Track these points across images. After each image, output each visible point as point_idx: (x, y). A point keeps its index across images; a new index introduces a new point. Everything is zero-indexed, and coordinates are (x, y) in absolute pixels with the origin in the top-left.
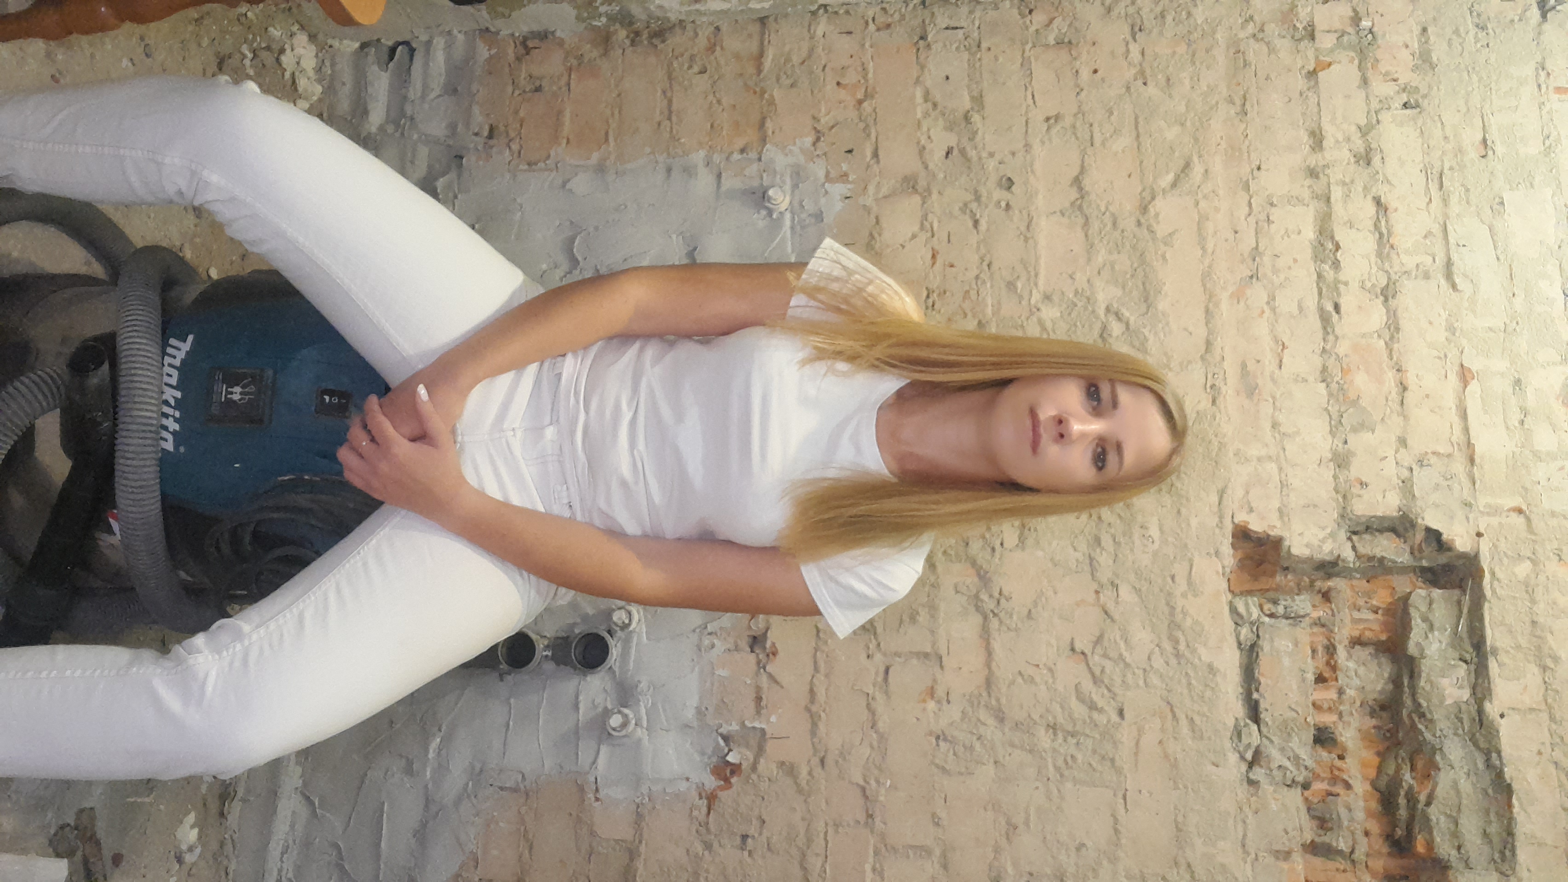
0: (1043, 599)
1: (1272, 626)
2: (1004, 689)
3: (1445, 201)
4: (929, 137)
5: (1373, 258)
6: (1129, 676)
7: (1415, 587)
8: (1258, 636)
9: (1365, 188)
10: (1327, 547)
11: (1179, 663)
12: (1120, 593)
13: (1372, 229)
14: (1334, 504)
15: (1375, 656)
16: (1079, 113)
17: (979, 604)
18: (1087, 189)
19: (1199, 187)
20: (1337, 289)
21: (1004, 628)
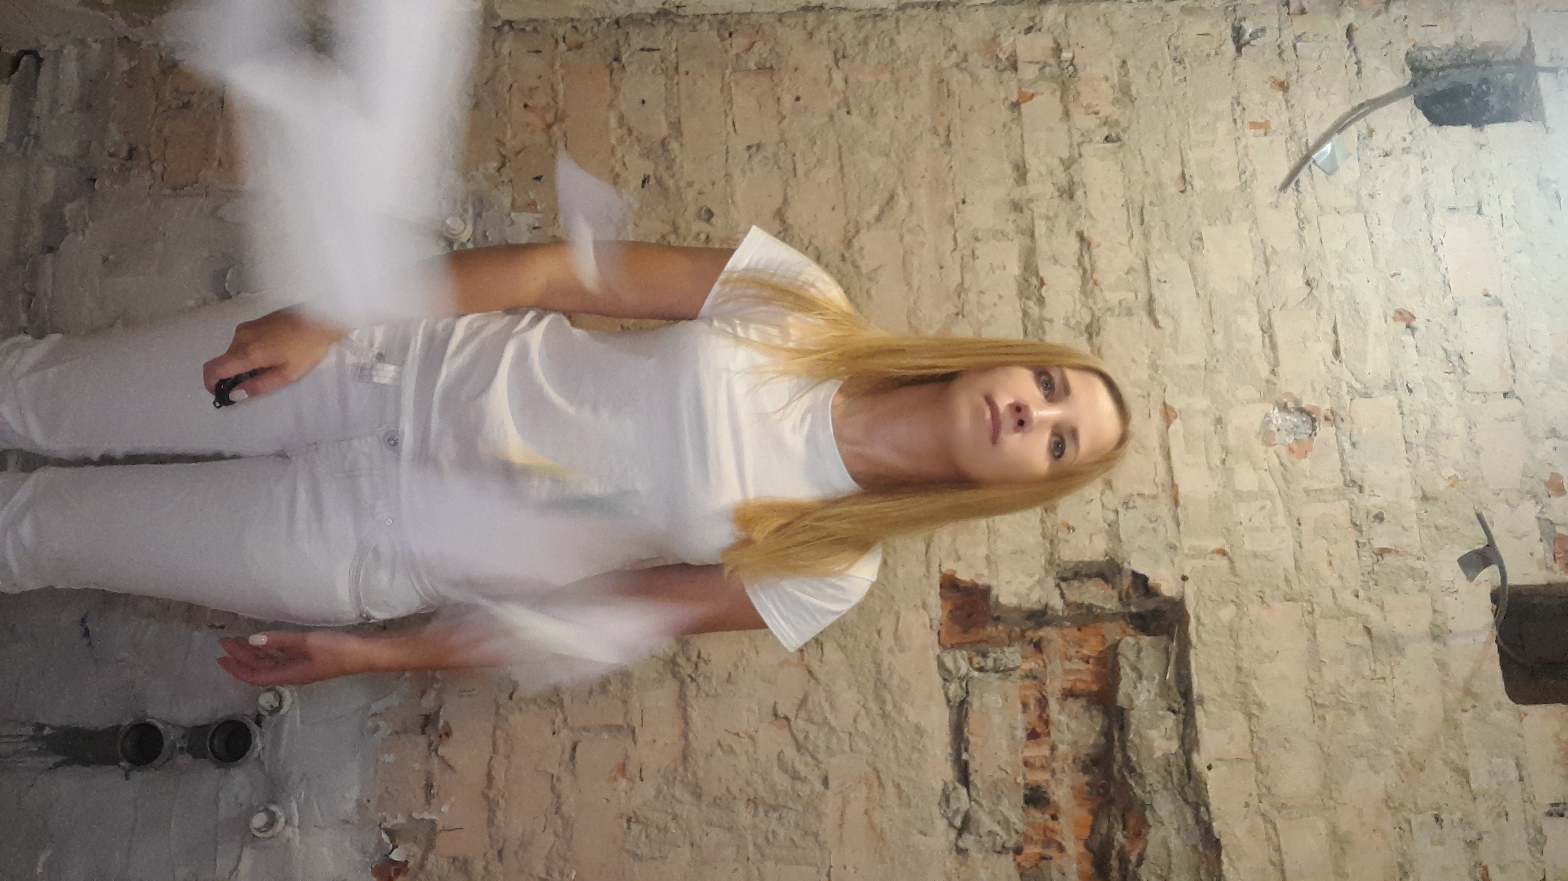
0: (745, 662)
1: (980, 680)
2: (701, 762)
3: (1146, 236)
4: (624, 164)
5: (1077, 294)
6: (835, 741)
7: (1125, 633)
8: (967, 692)
9: (1068, 223)
10: (1035, 596)
11: (886, 725)
12: (825, 651)
13: (1076, 264)
14: (1042, 551)
15: (1087, 708)
16: (781, 141)
17: (676, 669)
18: (790, 221)
19: (903, 220)
20: (1042, 327)
21: (704, 695)
